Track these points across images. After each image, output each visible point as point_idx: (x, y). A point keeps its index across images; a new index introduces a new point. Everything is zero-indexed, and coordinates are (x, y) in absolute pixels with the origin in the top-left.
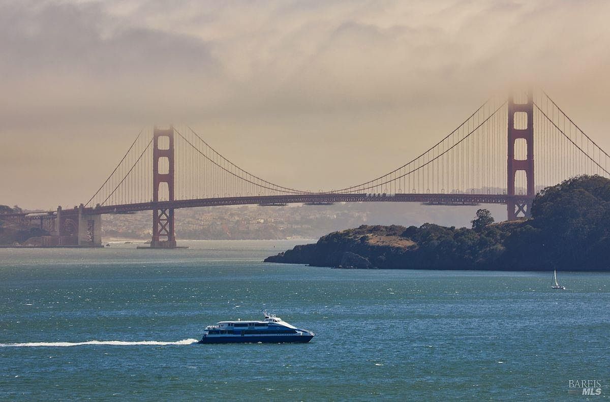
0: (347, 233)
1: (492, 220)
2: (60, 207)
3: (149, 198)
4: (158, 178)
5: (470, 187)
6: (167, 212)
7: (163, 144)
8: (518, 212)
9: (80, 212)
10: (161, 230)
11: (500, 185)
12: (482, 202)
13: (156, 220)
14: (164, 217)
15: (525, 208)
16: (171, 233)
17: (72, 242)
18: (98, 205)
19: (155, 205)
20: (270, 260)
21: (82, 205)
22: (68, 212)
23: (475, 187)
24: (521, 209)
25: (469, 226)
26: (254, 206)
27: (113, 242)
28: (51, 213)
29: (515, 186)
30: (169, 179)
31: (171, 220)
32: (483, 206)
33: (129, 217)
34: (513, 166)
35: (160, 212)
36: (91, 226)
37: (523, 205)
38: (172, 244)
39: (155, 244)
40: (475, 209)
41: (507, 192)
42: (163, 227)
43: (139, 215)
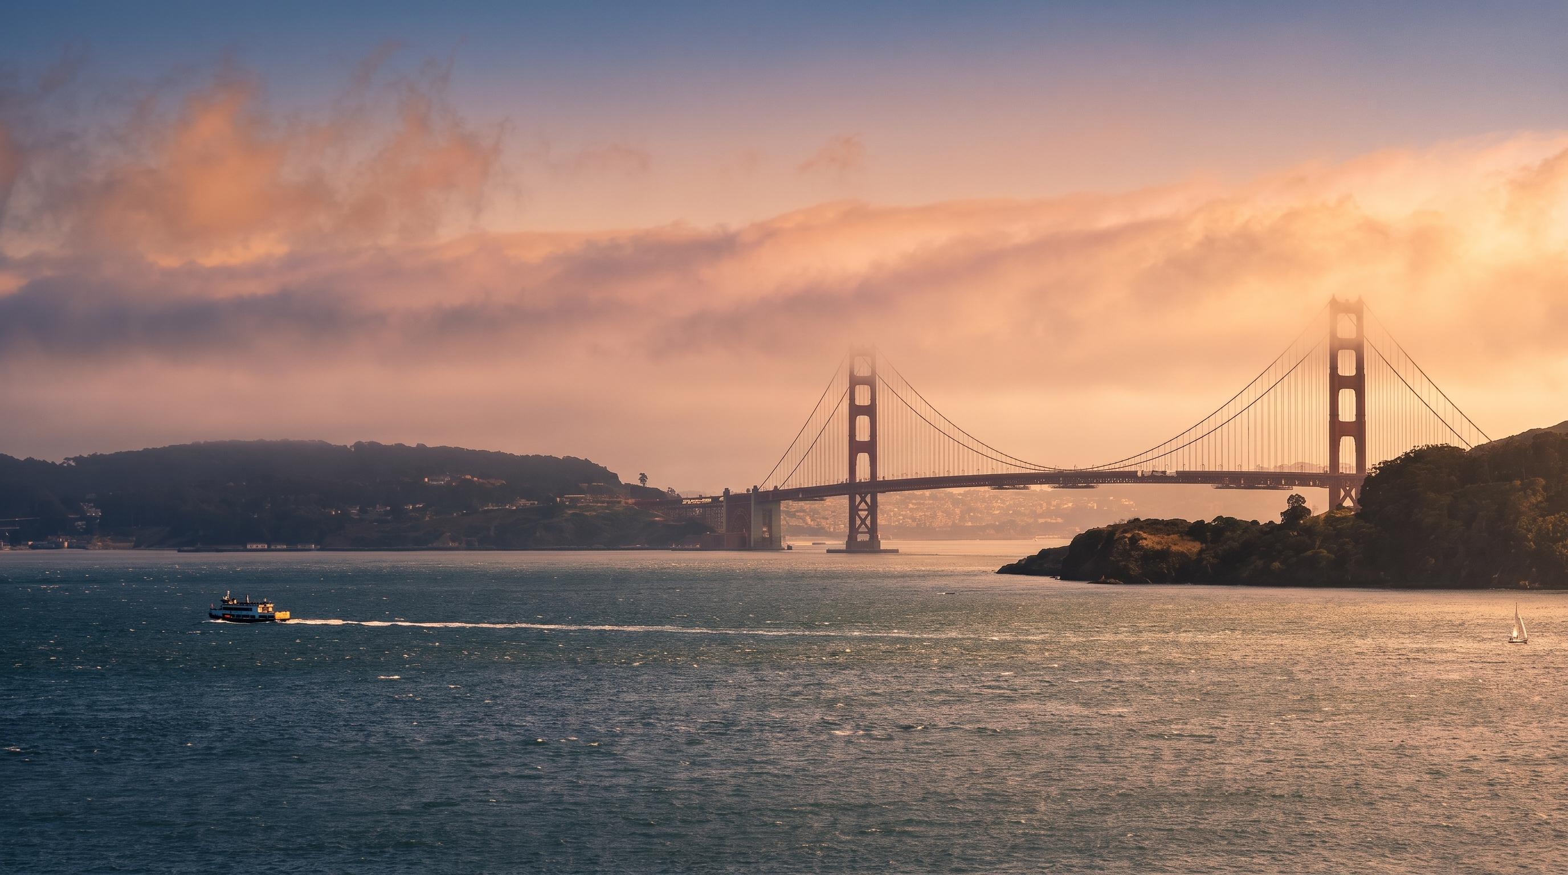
0: (1114, 529)
1: (1309, 511)
2: (727, 491)
3: (843, 477)
4: (855, 447)
5: (1279, 464)
6: (868, 499)
7: (863, 398)
8: (1344, 498)
9: (753, 497)
10: (860, 526)
11: (1319, 460)
12: (1295, 485)
13: (853, 510)
14: (863, 506)
15: (1353, 493)
16: (873, 530)
17: (744, 545)
18: (776, 487)
19: (851, 488)
20: (1008, 570)
21: (755, 487)
22: (739, 497)
23: (1286, 462)
24: (1348, 494)
25: (1278, 520)
26: (985, 490)
27: (797, 543)
28: (715, 499)
29: (1340, 461)
30: (870, 447)
31: (873, 509)
32: (1297, 490)
33: (816, 505)
34: (1337, 429)
35: (858, 499)
36: (770, 519)
37: (1351, 490)
38: (872, 547)
39: (853, 547)
40: (1285, 494)
41: (1328, 470)
42: (863, 521)
43: (830, 501)
